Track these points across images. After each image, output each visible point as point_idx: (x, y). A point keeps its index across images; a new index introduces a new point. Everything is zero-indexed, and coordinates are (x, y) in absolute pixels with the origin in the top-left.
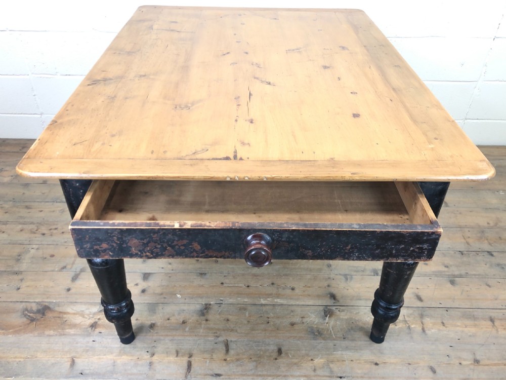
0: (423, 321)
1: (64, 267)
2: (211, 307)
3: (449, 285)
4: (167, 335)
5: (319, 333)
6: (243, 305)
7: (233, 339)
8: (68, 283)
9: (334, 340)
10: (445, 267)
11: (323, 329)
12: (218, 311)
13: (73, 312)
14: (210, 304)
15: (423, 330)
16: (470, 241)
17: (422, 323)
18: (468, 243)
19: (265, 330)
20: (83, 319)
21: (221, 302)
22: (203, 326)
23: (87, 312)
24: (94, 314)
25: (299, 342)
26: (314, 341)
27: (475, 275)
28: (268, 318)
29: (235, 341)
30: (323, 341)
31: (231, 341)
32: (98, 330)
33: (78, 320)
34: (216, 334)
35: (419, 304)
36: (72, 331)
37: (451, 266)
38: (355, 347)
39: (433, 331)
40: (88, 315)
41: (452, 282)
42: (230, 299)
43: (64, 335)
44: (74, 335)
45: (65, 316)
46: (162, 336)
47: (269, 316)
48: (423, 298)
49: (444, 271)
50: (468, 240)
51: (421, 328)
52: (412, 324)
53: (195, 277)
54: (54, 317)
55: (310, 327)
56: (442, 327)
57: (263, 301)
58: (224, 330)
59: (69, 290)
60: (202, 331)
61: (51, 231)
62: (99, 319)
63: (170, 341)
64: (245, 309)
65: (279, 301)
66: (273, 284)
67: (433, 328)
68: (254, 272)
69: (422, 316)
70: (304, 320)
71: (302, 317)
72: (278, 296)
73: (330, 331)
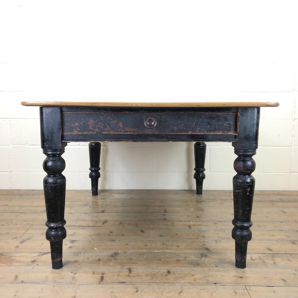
1: (15, 238)
3: (291, 245)
4: (86, 266)
5: (197, 264)
6: (142, 253)
7: (134, 267)
8: (17, 244)
9: (209, 267)
10: (287, 237)
11: (200, 262)
12: (124, 255)
13: (19, 256)
14: (118, 253)
15: (274, 263)
17: (273, 260)
19: (158, 263)
21: (126, 252)
22: (113, 261)
24: (35, 256)
25: (183, 268)
26: (194, 268)
28: (160, 258)
29: (137, 268)
30: (201, 268)
31: (133, 268)
32: (36, 264)
33: (22, 259)
34: (122, 265)
35: (270, 252)
36: (17, 264)
37: (292, 236)
38: (224, 270)
40: (30, 257)
41: (293, 243)
42: (133, 250)
43: (11, 266)
44: (19, 266)
45: (13, 257)
47: (161, 257)
48: (272, 249)
49: (287, 239)
52: (266, 260)
53: (108, 242)
55: (191, 262)
56: (288, 262)
57: (156, 251)
58: (128, 263)
59: (17, 247)
60: (112, 263)
61: (8, 224)
62: (38, 259)
63: (89, 268)
64: (144, 255)
65: (168, 251)
66: (163, 244)
67: (281, 262)
68: (149, 239)
69: (273, 257)
70: (186, 259)
71: (185, 258)
72: (168, 249)
73: (206, 263)
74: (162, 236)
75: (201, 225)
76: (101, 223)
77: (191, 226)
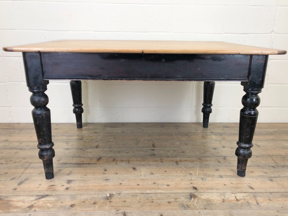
0: (257, 199)
1: (14, 178)
2: (113, 195)
3: (269, 182)
4: (83, 210)
5: (188, 206)
6: (135, 194)
8: (16, 186)
9: (198, 210)
10: (265, 173)
11: (190, 204)
12: (118, 197)
13: (17, 200)
14: (113, 194)
15: (258, 203)
16: (277, 161)
17: (256, 200)
18: (276, 163)
19: (151, 206)
20: (23, 204)
21: (120, 193)
22: (108, 205)
23: (27, 200)
24: (32, 201)
25: (174, 211)
26: (185, 211)
27: (284, 177)
28: (152, 200)
29: (131, 212)
30: (191, 211)
31: (128, 212)
32: (33, 209)
33: (20, 204)
34: (117, 209)
35: (252, 191)
36: (15, 210)
37: (268, 173)
38: (213, 213)
39: (264, 203)
40: (28, 201)
41: (271, 180)
42: (126, 191)
43: (9, 212)
44: (16, 212)
45: (11, 202)
46: (79, 211)
47: (153, 199)
48: (254, 188)
49: (265, 175)
50: (276, 161)
51: (256, 202)
52: (250, 200)
53: (103, 181)
54: (3, 203)
55: (181, 204)
56: (269, 202)
57: (148, 192)
58: (122, 207)
59: (15, 189)
60: (107, 207)
61: (7, 162)
62: (35, 203)
63: (85, 213)
64: (137, 196)
65: (159, 191)
66: (154, 183)
67: (263, 203)
68: (141, 178)
69: (255, 197)
70: (177, 200)
71: (175, 199)
72: (158, 189)
73: (195, 205)
74: (153, 173)
75: (187, 161)
76: (96, 160)
77: (178, 162)
